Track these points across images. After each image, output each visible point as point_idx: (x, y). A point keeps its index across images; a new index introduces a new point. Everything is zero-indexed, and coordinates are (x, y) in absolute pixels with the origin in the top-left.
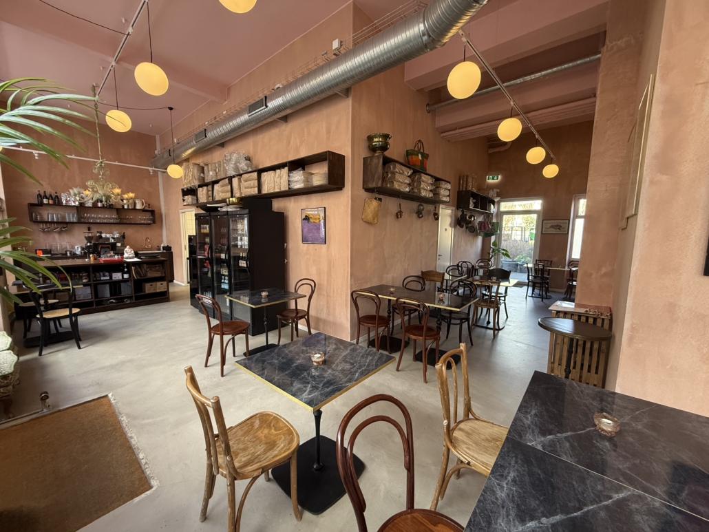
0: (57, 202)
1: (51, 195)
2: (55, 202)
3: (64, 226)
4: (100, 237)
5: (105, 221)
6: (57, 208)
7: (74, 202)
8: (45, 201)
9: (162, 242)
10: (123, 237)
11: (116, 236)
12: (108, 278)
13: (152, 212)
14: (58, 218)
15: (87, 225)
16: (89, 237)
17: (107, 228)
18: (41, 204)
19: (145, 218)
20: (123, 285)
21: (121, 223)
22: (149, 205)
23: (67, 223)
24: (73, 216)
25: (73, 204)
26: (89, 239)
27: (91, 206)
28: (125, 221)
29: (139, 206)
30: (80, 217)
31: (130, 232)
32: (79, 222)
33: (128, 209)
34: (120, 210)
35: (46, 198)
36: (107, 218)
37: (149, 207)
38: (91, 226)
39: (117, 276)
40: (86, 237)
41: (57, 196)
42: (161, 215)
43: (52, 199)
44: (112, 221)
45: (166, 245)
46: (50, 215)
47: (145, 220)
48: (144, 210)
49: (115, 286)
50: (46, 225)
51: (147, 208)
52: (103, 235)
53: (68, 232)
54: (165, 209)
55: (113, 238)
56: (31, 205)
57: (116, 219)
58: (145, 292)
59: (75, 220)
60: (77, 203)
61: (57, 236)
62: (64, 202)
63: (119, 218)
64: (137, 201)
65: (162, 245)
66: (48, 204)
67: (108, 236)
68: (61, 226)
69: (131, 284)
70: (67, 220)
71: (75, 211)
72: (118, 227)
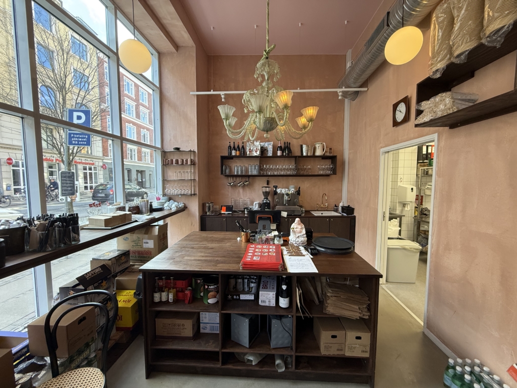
0: (243, 155)
1: (238, 147)
2: (240, 153)
3: (247, 179)
4: (275, 193)
5: (282, 173)
6: (244, 160)
7: (256, 151)
8: (234, 153)
9: (340, 199)
10: (298, 193)
11: (292, 190)
12: (252, 297)
13: (333, 159)
14: (242, 172)
15: (265, 179)
16: (266, 192)
17: (283, 181)
18: (230, 157)
19: (322, 167)
21: (299, 174)
22: (331, 149)
23: (249, 176)
24: (255, 168)
25: (255, 154)
26: (266, 194)
27: (271, 155)
28: (302, 173)
29: (319, 153)
30: (261, 169)
31: (306, 185)
32: (259, 176)
33: (307, 157)
34: (300, 158)
35: (235, 150)
36: (284, 169)
37: (330, 153)
38: (270, 179)
39: (268, 298)
40: (263, 192)
41: (243, 147)
42: (343, 163)
43: (239, 150)
44: (289, 173)
45: (346, 205)
46: (237, 167)
47: (323, 169)
48: (323, 157)
50: (233, 179)
51: (328, 154)
52: (279, 191)
53: (250, 185)
54: (350, 154)
55: (287, 194)
56: (223, 158)
57: (293, 169)
59: (255, 172)
60: (258, 153)
61: (241, 190)
62: (248, 153)
63: (297, 169)
64: (317, 146)
65: (341, 205)
66: (236, 157)
67: (284, 191)
68: (244, 180)
70: (250, 174)
71: (257, 162)
72: (294, 180)
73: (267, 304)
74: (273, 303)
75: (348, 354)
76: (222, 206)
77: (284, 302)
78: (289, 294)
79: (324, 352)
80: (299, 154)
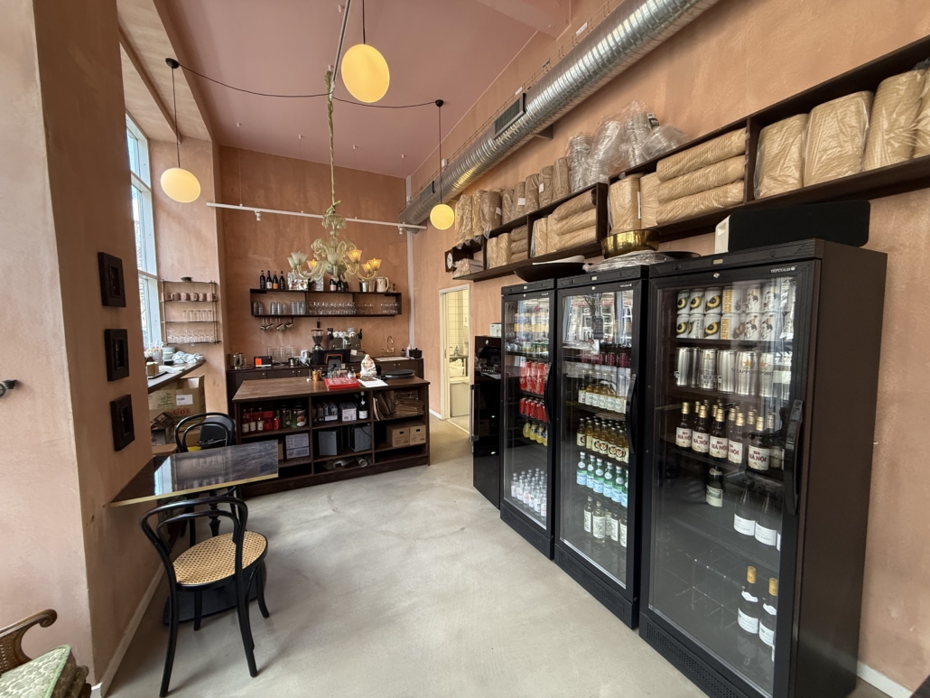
0: (282, 288)
1: (275, 277)
2: (279, 286)
3: (289, 321)
4: (331, 337)
5: (338, 312)
6: (283, 295)
7: (302, 285)
8: (269, 285)
9: (408, 342)
10: (360, 336)
11: (351, 334)
12: (335, 418)
13: (397, 296)
14: (282, 311)
15: (316, 320)
16: (318, 337)
17: (338, 323)
18: (263, 291)
19: (386, 306)
20: (357, 432)
21: (359, 314)
22: (394, 285)
23: (292, 317)
24: (300, 306)
25: (301, 288)
26: (318, 340)
27: (322, 290)
28: (362, 312)
29: (381, 289)
30: (308, 307)
31: (368, 327)
32: (307, 316)
33: (367, 293)
34: (358, 296)
35: (270, 281)
36: (341, 308)
37: (394, 289)
38: (322, 320)
39: (349, 414)
40: (314, 337)
41: (282, 278)
42: (409, 301)
43: (277, 282)
44: (346, 312)
45: (414, 349)
46: (274, 305)
47: (387, 308)
48: (387, 294)
49: (345, 433)
50: (269, 321)
51: (391, 291)
52: (335, 334)
53: (295, 329)
54: (414, 291)
55: (347, 338)
56: (253, 291)
57: (352, 308)
58: (391, 446)
59: (302, 312)
60: (305, 287)
61: (280, 336)
62: (290, 286)
63: (356, 307)
64: (379, 281)
65: (409, 348)
66: (272, 290)
67: (341, 335)
68: (285, 321)
69: (369, 429)
70: (293, 313)
71: (303, 298)
72: (353, 321)
73: (349, 419)
74: (354, 418)
75: (412, 443)
76: (255, 358)
77: (363, 415)
78: (367, 408)
79: (395, 445)
80: (359, 291)
